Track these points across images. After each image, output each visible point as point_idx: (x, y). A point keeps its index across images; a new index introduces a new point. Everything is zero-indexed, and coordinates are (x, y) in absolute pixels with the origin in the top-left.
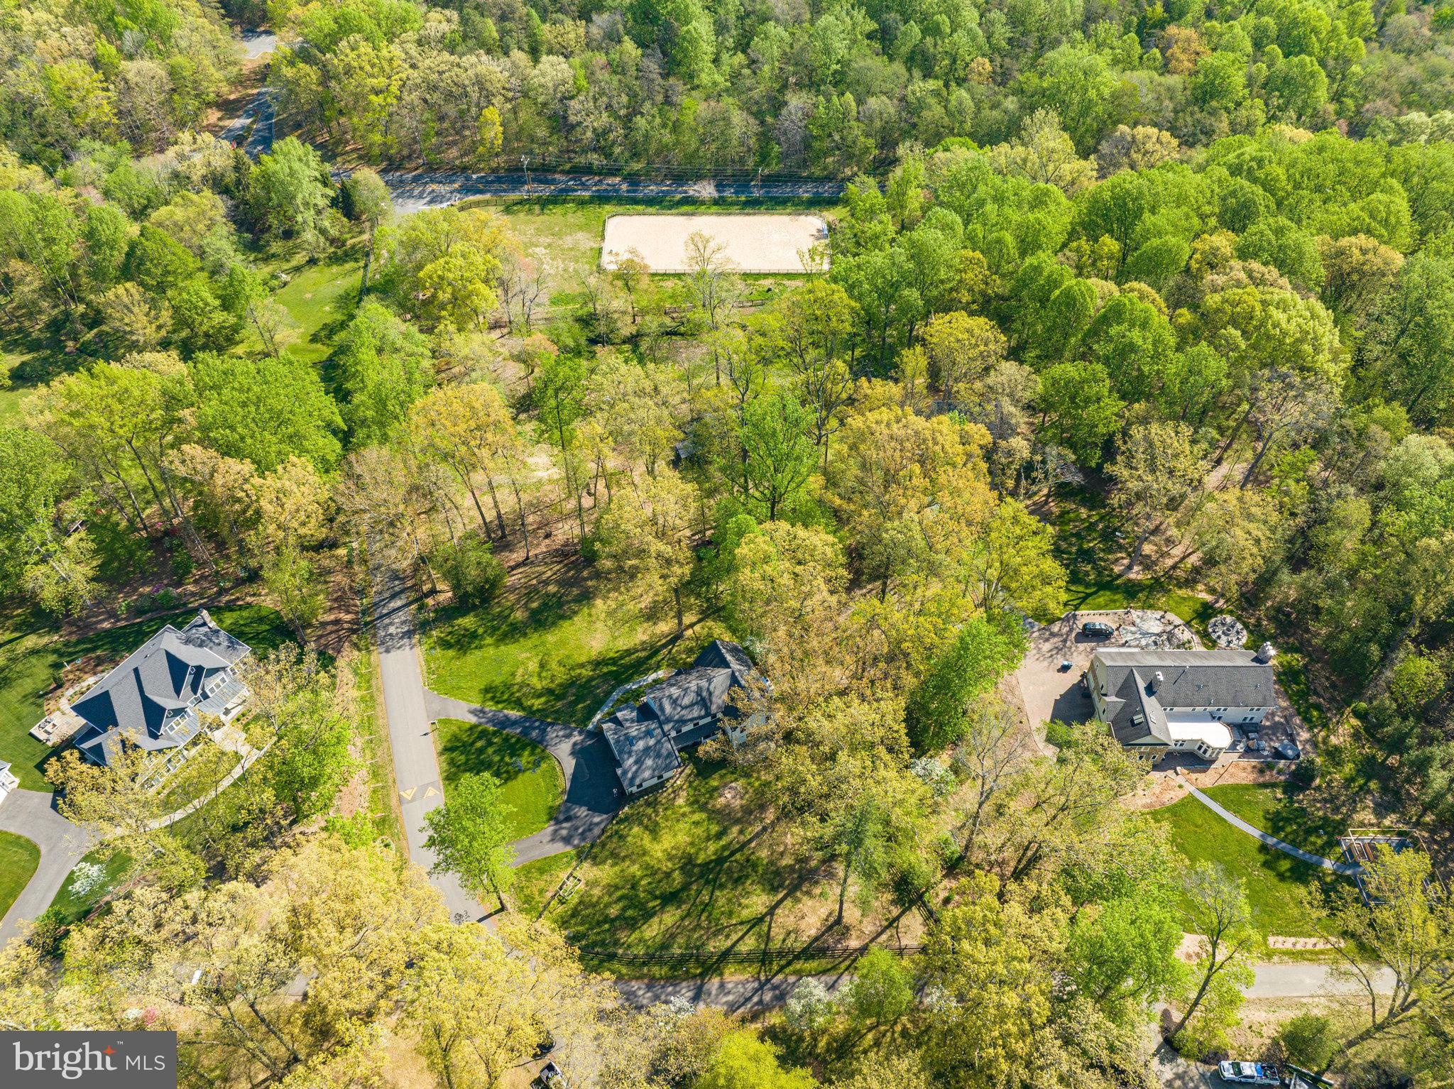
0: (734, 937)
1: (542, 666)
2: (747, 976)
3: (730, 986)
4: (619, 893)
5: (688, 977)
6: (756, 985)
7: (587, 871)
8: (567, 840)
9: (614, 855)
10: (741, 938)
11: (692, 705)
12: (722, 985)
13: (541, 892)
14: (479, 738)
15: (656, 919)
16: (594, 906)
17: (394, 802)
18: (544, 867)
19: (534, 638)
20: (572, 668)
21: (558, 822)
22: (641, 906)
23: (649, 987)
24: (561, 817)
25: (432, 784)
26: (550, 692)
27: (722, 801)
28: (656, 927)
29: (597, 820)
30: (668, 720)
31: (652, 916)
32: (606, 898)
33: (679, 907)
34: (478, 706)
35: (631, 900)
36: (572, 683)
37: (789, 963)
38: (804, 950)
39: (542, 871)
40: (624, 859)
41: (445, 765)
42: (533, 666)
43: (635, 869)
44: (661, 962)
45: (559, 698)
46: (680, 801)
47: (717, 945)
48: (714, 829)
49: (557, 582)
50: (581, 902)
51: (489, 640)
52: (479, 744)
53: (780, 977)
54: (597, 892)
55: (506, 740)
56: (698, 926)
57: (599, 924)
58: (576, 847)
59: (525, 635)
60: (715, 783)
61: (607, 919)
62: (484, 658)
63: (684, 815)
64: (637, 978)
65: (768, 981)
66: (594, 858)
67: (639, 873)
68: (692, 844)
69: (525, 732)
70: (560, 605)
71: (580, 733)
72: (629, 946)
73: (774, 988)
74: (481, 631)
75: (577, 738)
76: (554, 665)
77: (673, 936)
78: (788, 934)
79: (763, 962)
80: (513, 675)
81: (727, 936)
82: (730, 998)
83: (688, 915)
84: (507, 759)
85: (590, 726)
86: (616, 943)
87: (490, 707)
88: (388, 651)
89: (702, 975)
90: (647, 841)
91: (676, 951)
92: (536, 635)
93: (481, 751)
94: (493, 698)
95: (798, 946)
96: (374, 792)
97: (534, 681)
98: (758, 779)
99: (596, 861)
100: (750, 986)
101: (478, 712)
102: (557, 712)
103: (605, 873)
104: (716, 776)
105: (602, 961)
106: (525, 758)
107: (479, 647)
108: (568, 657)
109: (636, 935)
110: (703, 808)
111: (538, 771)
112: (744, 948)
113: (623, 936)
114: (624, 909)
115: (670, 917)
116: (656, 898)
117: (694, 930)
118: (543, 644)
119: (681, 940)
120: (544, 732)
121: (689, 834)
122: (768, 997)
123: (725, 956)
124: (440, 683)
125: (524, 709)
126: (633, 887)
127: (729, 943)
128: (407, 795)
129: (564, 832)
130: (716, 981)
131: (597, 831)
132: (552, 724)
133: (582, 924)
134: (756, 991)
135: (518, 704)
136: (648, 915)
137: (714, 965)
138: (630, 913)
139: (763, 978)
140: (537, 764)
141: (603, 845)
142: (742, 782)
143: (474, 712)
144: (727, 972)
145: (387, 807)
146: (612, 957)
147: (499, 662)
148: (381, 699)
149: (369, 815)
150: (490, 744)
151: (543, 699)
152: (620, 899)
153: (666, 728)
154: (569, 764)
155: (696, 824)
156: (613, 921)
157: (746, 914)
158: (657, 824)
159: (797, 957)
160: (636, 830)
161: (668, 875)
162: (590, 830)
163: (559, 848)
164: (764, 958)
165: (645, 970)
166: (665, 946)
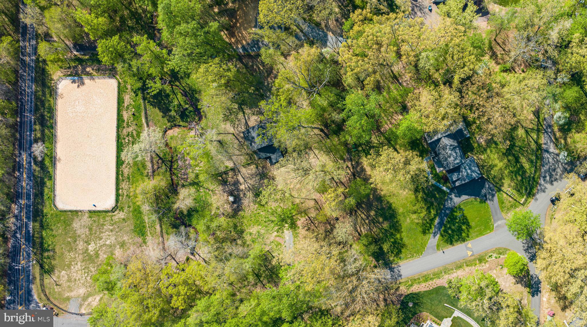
0: (531, 139)
1: (415, 212)
2: (543, 136)
3: (545, 141)
4: (514, 177)
5: (541, 154)
6: (546, 134)
7: (506, 188)
8: (493, 196)
9: (501, 179)
10: (531, 137)
11: (456, 152)
12: (545, 144)
13: (510, 202)
14: (447, 232)
15: (524, 165)
16: (517, 184)
17: (473, 258)
18: (502, 202)
19: (401, 218)
20: (418, 201)
21: (486, 199)
22: (519, 169)
23: (543, 166)
24: (485, 198)
25: (466, 246)
26: (428, 209)
27: (483, 143)
28: (525, 165)
29: (487, 186)
30: (461, 161)
31: (522, 165)
32: (515, 181)
33: (520, 158)
34: (432, 235)
35: (516, 173)
36: (425, 200)
37: (540, 123)
38: (537, 118)
39: (503, 203)
40: (502, 176)
41: (459, 242)
42: (414, 216)
43: (506, 172)
44: (536, 163)
45: (432, 204)
46: (482, 157)
47: (533, 146)
48: (494, 145)
49: (368, 211)
50: (516, 189)
51: (398, 236)
52: (450, 232)
53: (544, 126)
54: (513, 184)
55: (449, 222)
56: (527, 151)
57: (523, 182)
58: (496, 193)
59: (397, 222)
60: (476, 145)
61: (522, 180)
62: (407, 236)
63: (488, 156)
64: (541, 170)
65: (545, 130)
66: (501, 186)
67: (508, 170)
68: (498, 153)
69: (446, 215)
70: (383, 209)
71: (451, 194)
72: (531, 173)
73: (547, 128)
74: (392, 240)
75: (453, 196)
76: (415, 208)
77: (529, 159)
78: (532, 123)
79: (539, 131)
80: (418, 224)
81: (531, 142)
82: (549, 141)
83: (522, 154)
84: (457, 221)
85: (448, 191)
86: (529, 177)
87: (433, 230)
88: (401, 276)
89: (541, 150)
90: (496, 168)
91: (534, 158)
92: (399, 217)
93: (453, 231)
94: (428, 230)
95: (537, 120)
96: (467, 266)
97: (422, 215)
98: (475, 130)
99: (502, 185)
100: (546, 135)
101: (435, 234)
102: (438, 204)
103: (507, 182)
104: (473, 145)
105: (535, 181)
106: (458, 214)
107: (401, 239)
108: (411, 203)
109: (528, 171)
110: (485, 150)
111: (464, 208)
112: (535, 137)
113: (527, 175)
114: (519, 175)
115: (523, 160)
116: (516, 165)
117: (528, 152)
118: (403, 213)
119: (530, 156)
120: (447, 209)
121: (494, 154)
122: (549, 130)
123: (536, 142)
124: (419, 251)
125: (435, 217)
126: (512, 172)
127: (533, 141)
128: (470, 253)
129: (490, 197)
130: (543, 146)
131: (491, 186)
132: (444, 206)
133: (522, 188)
134: (547, 134)
135: (432, 220)
136: (522, 167)
137: (539, 146)
138: (521, 173)
139: (544, 131)
140: (461, 209)
141: (497, 183)
142: (476, 135)
143: (434, 236)
144: (541, 142)
145: (475, 260)
146: (534, 178)
147: (410, 230)
148: (425, 273)
149: (478, 265)
150: (450, 228)
151: (432, 211)
152: (516, 176)
153: (463, 162)
154: (464, 197)
155: (491, 151)
156: (522, 178)
157: (524, 136)
158: (490, 166)
159: (539, 120)
160: (492, 172)
161: (509, 161)
162: (491, 188)
163: (496, 198)
164: (538, 131)
165: (538, 167)
166: (532, 162)
